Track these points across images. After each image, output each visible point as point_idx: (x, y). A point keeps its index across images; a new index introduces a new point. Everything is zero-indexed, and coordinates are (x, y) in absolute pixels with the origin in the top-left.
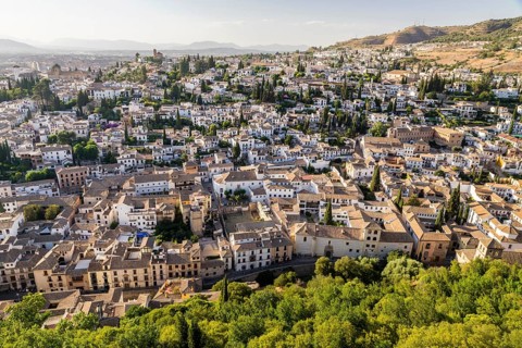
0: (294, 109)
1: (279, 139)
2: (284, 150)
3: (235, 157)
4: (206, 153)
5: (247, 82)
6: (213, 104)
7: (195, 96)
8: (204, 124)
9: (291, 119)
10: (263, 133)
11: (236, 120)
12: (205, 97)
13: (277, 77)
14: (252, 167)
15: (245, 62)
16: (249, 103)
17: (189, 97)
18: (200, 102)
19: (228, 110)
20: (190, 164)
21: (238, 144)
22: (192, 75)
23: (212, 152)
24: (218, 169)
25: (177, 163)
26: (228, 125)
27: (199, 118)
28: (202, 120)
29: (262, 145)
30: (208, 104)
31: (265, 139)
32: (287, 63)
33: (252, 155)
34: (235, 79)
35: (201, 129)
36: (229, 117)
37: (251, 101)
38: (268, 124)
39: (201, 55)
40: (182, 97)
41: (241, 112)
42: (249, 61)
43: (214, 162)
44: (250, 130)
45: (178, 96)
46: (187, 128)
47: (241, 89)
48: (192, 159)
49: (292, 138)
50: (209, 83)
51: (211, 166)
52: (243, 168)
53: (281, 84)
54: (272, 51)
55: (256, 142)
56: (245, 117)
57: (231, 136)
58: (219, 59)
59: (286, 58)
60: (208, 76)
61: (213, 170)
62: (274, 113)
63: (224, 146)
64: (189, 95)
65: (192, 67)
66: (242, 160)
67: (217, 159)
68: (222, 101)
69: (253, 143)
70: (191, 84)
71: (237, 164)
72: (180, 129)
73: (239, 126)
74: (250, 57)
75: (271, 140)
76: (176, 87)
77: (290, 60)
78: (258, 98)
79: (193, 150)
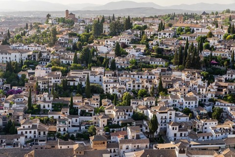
0: (224, 77)
1: (205, 112)
2: (211, 126)
3: (152, 132)
4: (117, 126)
5: (167, 46)
6: (128, 69)
7: (108, 60)
8: (116, 92)
9: (220, 89)
10: (185, 105)
11: (154, 88)
12: (119, 61)
13: (203, 39)
14: (171, 144)
15: (166, 23)
16: (170, 69)
17: (101, 62)
18: (114, 67)
19: (145, 77)
20: (99, 138)
21: (155, 117)
22: (105, 37)
23: (125, 124)
24: (130, 146)
25: (84, 137)
26: (144, 94)
27: (112, 85)
28: (114, 88)
29: (185, 119)
30: (122, 69)
31: (187, 112)
32: (216, 24)
33: (171, 131)
34: (154, 42)
35: (113, 98)
36: (146, 84)
37: (172, 66)
38: (191, 94)
39: (116, 16)
40: (94, 62)
41: (160, 79)
42: (171, 22)
43: (126, 137)
44: (170, 100)
45: (89, 60)
46: (97, 96)
47: (160, 53)
48: (101, 132)
49: (221, 111)
50: (125, 46)
51: (122, 142)
52: (161, 146)
53: (208, 47)
54: (198, 10)
55: (176, 115)
56: (164, 85)
57: (147, 107)
58: (136, 19)
59: (214, 18)
60: (124, 38)
61: (124, 146)
62: (200, 81)
63: (139, 118)
64: (101, 59)
65: (106, 28)
66: (160, 135)
67: (130, 133)
68: (138, 66)
69: (173, 116)
70: (104, 47)
71: (153, 141)
72: (89, 97)
73: (158, 96)
74: (172, 17)
75: (196, 113)
76: (87, 50)
77: (219, 20)
78: (180, 63)
79: (102, 122)
